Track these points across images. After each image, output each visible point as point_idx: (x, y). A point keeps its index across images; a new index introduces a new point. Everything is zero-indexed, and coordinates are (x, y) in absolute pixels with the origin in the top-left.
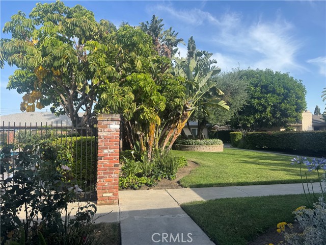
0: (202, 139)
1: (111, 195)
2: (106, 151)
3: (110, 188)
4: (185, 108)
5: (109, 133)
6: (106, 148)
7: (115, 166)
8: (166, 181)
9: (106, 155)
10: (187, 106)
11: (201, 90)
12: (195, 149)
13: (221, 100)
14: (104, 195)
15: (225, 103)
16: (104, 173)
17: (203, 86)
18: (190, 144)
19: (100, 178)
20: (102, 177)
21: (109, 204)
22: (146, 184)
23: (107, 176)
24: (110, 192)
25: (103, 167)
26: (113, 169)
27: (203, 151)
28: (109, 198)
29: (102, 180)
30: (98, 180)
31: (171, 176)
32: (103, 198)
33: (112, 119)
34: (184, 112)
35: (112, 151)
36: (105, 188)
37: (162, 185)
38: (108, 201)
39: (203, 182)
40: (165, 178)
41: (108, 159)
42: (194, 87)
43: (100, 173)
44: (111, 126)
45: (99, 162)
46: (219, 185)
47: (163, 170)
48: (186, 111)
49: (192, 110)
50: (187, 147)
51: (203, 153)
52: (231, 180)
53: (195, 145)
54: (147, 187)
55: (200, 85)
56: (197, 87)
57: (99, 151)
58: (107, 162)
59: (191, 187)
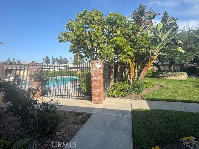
0: (172, 72)
1: (98, 99)
2: (95, 78)
3: (98, 96)
4: (152, 54)
5: (96, 69)
6: (95, 77)
7: (99, 85)
8: (136, 95)
9: (95, 80)
10: (154, 53)
11: (163, 42)
12: (166, 78)
13: (178, 47)
14: (95, 99)
15: (181, 49)
16: (95, 89)
17: (165, 40)
18: (162, 75)
19: (93, 91)
20: (94, 91)
21: (97, 104)
22: (122, 95)
23: (96, 90)
24: (97, 98)
25: (94, 86)
26: (98, 87)
27: (171, 79)
28: (97, 100)
29: (94, 92)
30: (92, 92)
31: (139, 93)
32: (94, 100)
33: (97, 62)
34: (152, 56)
35: (97, 78)
36: (95, 96)
37: (131, 97)
38: (97, 102)
39: (156, 98)
40: (135, 93)
41: (96, 82)
42: (158, 41)
43: (93, 89)
44: (97, 66)
45: (92, 83)
46: (167, 100)
47: (135, 89)
48: (153, 56)
49: (157, 55)
50: (161, 77)
51: (170, 80)
52: (178, 98)
53: (166, 75)
54: (122, 97)
55: (163, 39)
56: (161, 40)
57: (92, 78)
58: (96, 84)
59: (147, 100)
